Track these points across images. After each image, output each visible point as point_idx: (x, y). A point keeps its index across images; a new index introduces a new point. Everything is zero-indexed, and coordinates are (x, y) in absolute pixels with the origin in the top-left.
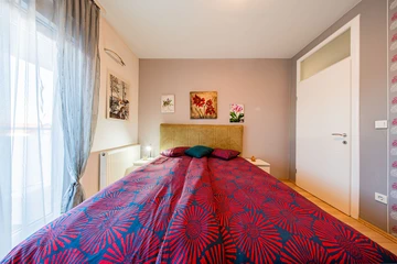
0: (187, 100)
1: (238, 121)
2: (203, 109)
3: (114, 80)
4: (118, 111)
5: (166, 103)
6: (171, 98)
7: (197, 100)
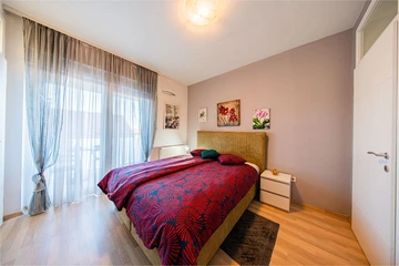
0: (215, 111)
1: (263, 127)
2: (227, 117)
3: (168, 107)
4: (171, 124)
5: (202, 115)
6: (205, 110)
7: (222, 110)
